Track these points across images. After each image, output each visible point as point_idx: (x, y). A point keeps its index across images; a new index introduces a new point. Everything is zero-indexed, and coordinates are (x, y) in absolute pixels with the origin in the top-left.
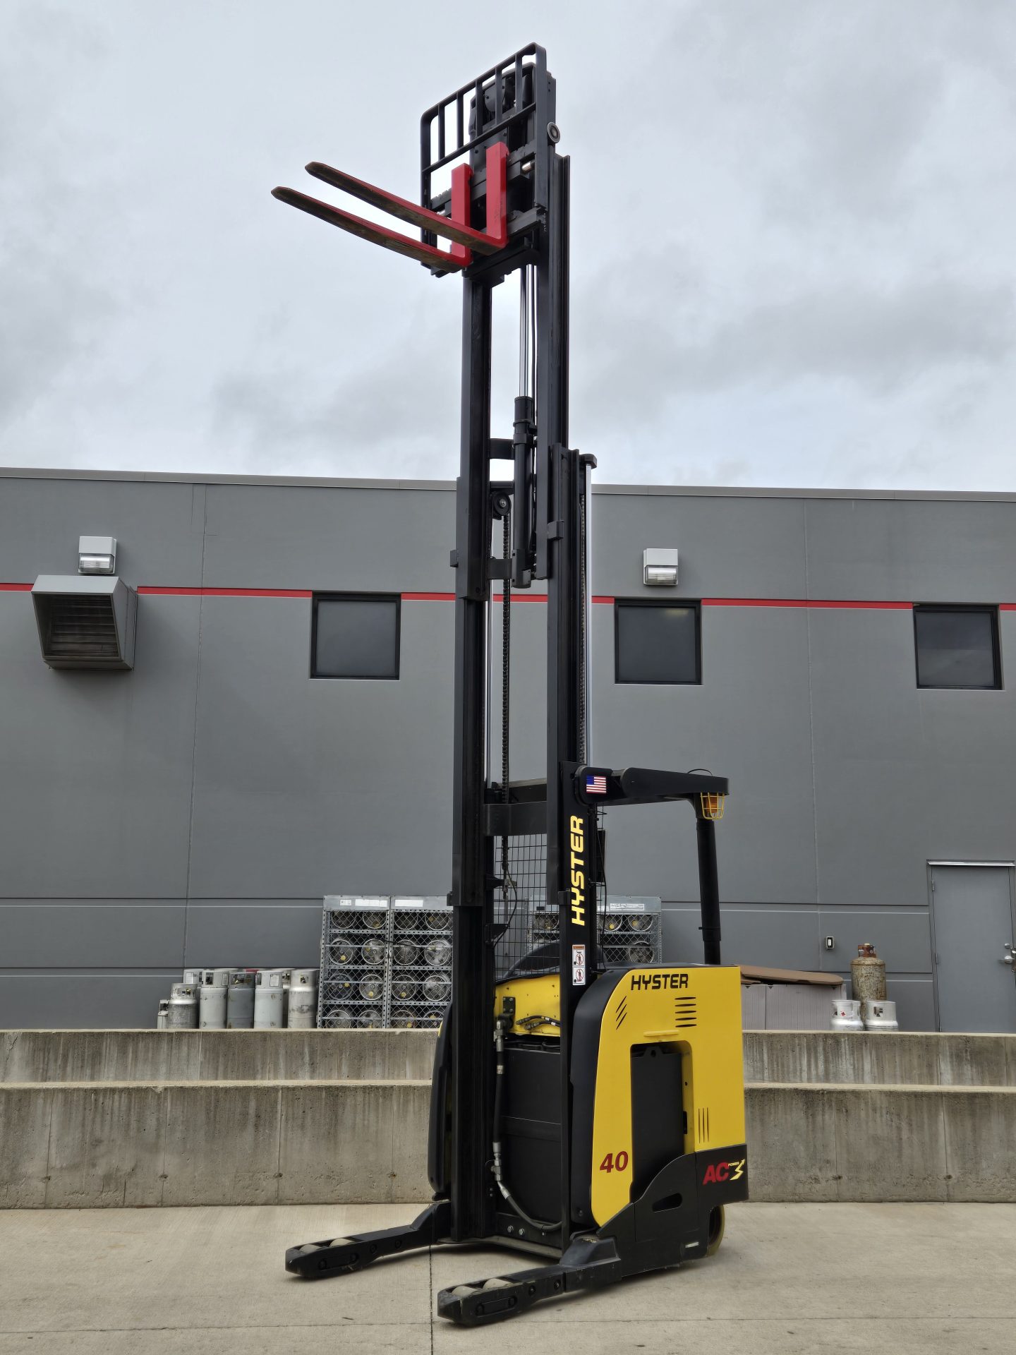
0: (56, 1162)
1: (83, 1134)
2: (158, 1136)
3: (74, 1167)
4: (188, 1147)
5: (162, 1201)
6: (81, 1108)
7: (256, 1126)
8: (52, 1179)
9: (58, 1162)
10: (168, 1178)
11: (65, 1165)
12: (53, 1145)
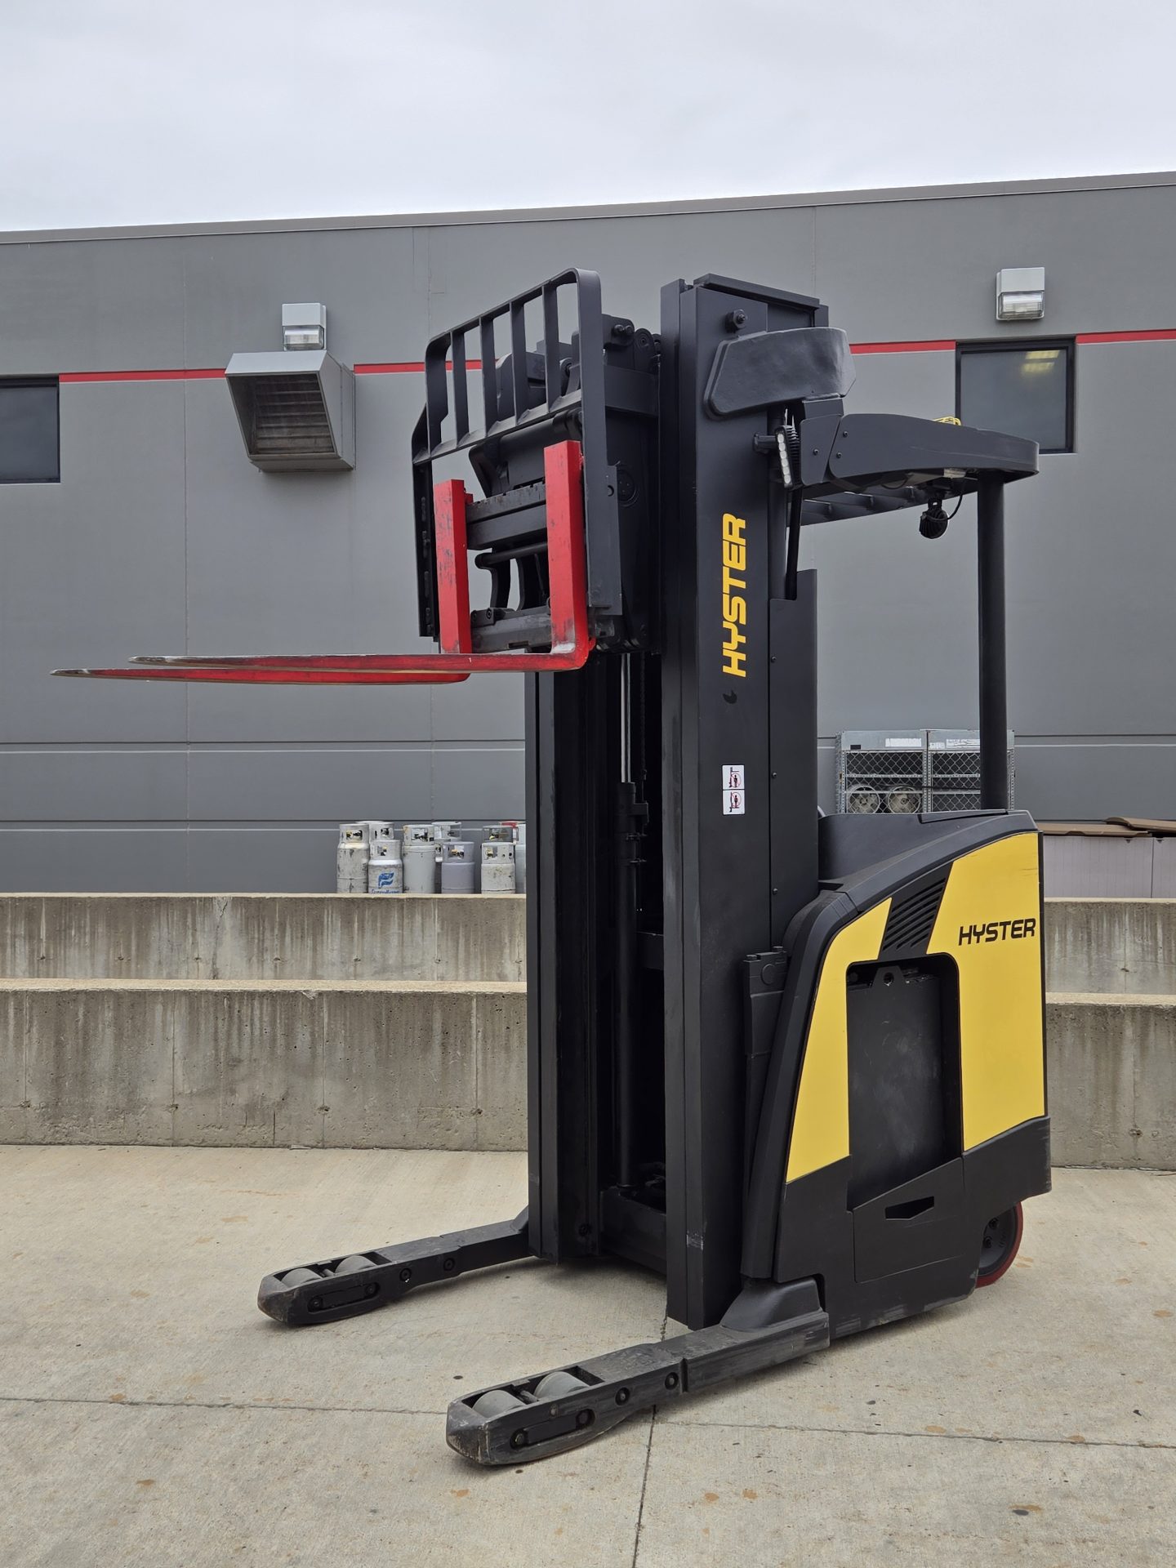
1: (217, 1050)
2: (314, 1056)
3: (209, 1093)
4: (354, 1071)
5: (323, 1140)
7: (444, 1045)
10: (329, 1111)
11: (195, 1090)
12: (179, 1065)
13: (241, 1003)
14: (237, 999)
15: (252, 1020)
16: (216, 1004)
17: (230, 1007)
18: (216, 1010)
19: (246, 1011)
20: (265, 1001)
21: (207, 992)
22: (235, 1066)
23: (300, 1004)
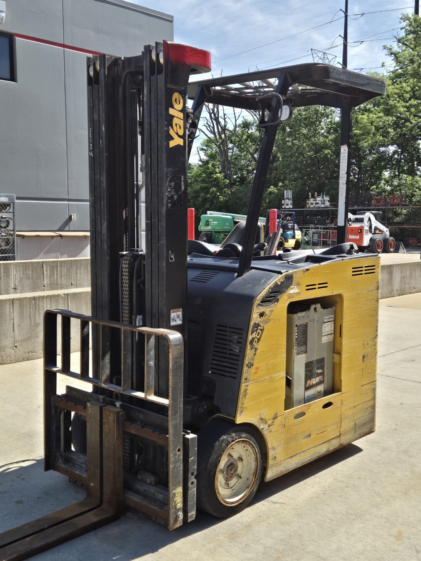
0: (18, 337)
1: (31, 321)
3: (29, 339)
6: (28, 308)
8: (18, 346)
9: (20, 337)
13: (39, 301)
14: (37, 299)
15: (43, 307)
16: (30, 302)
17: (35, 303)
18: (30, 305)
19: (41, 304)
20: (48, 299)
21: (26, 298)
22: (38, 326)
23: (60, 299)
